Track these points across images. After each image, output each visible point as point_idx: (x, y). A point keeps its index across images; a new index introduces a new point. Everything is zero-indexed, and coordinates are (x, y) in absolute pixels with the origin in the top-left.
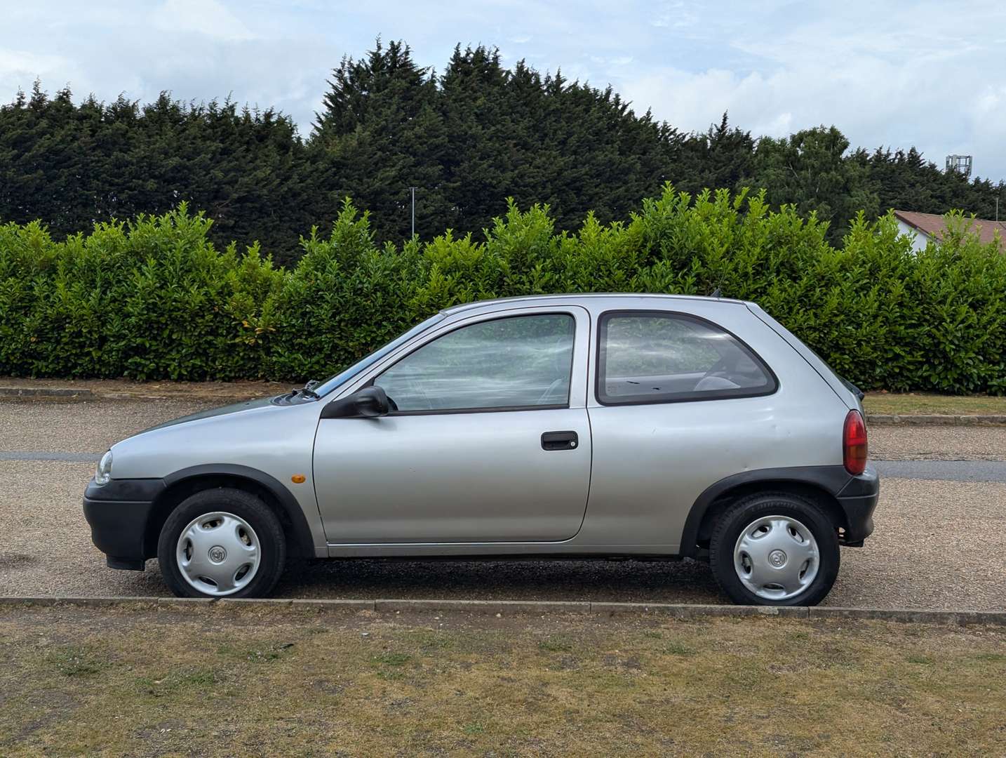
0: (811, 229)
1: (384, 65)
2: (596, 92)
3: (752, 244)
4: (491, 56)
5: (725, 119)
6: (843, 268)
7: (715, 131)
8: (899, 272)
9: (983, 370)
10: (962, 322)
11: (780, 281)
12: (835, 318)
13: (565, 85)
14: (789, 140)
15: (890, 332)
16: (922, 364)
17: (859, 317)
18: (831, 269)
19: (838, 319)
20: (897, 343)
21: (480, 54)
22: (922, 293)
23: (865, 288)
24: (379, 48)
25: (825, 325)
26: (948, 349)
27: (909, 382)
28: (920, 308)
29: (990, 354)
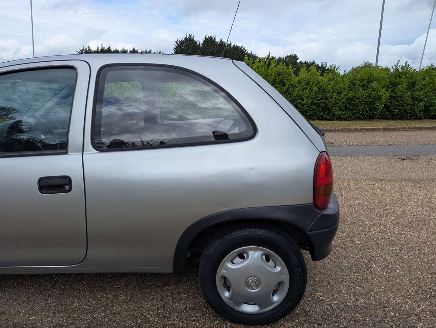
0: (290, 70)
1: (188, 40)
2: (239, 47)
3: (271, 75)
4: (214, 38)
5: (269, 54)
6: (299, 82)
7: (267, 56)
8: (315, 83)
9: (339, 113)
10: (334, 99)
11: (279, 86)
12: (295, 98)
13: (232, 45)
14: (284, 58)
15: (312, 102)
16: (321, 111)
17: (303, 97)
18: (295, 82)
19: (297, 98)
20: (314, 105)
21: (211, 37)
22: (322, 90)
23: (306, 88)
24: (187, 36)
25: (293, 100)
26: (330, 107)
27: (317, 117)
28: (321, 95)
29: (341, 108)
